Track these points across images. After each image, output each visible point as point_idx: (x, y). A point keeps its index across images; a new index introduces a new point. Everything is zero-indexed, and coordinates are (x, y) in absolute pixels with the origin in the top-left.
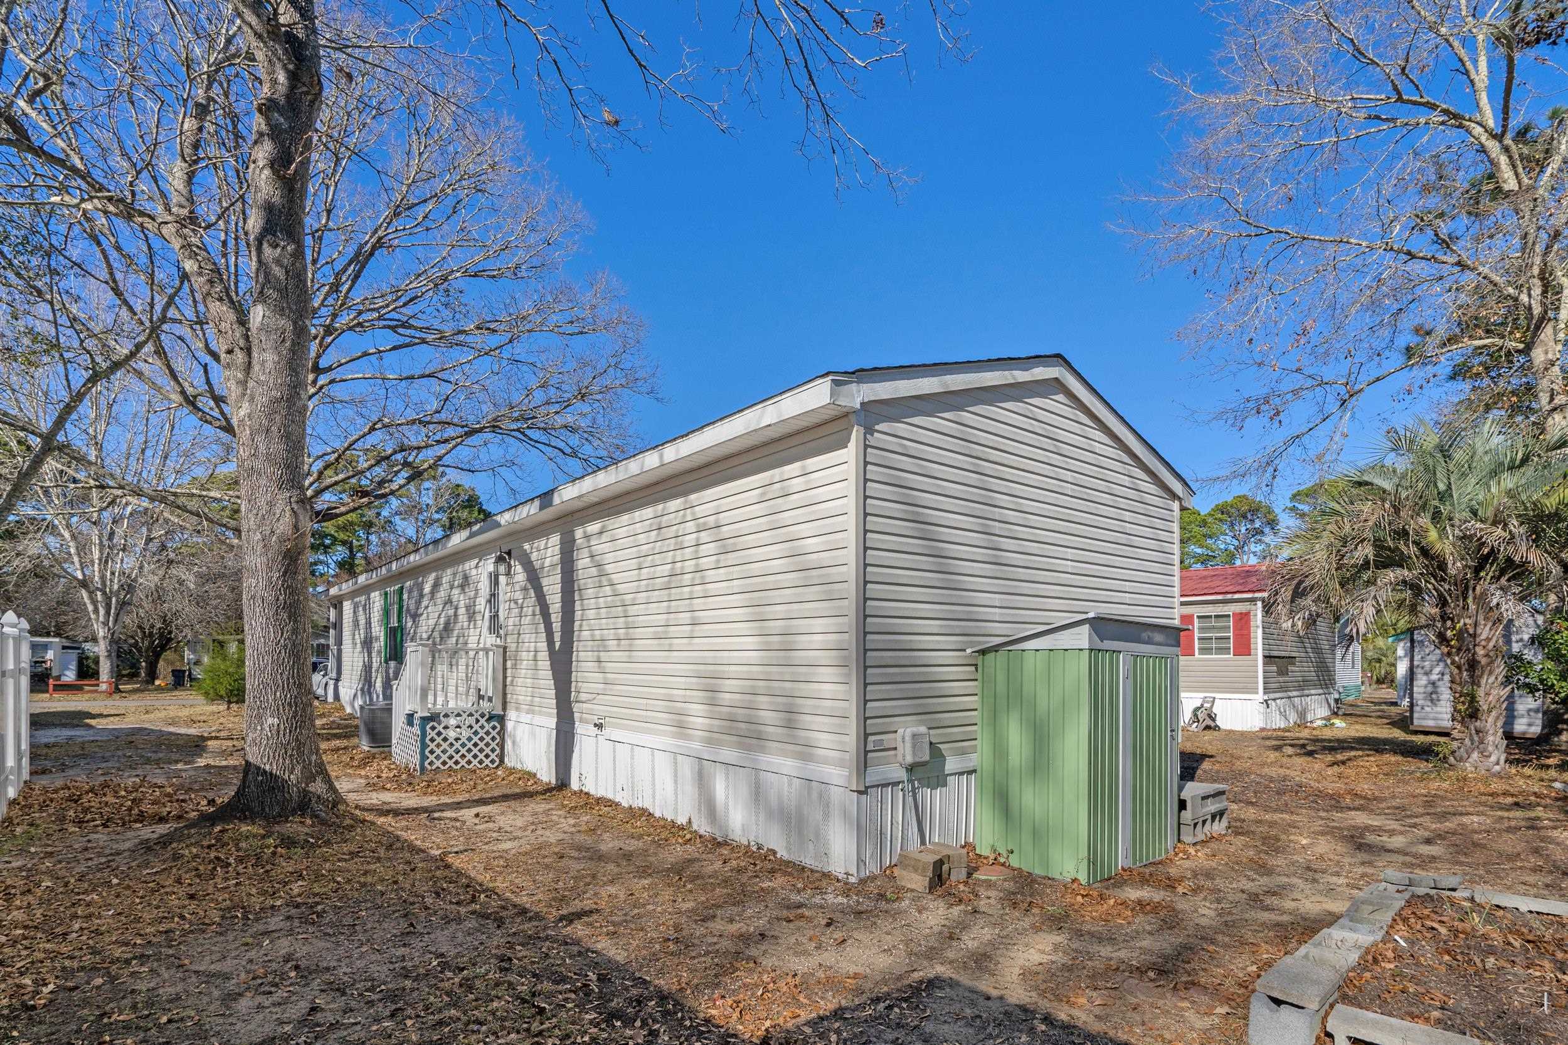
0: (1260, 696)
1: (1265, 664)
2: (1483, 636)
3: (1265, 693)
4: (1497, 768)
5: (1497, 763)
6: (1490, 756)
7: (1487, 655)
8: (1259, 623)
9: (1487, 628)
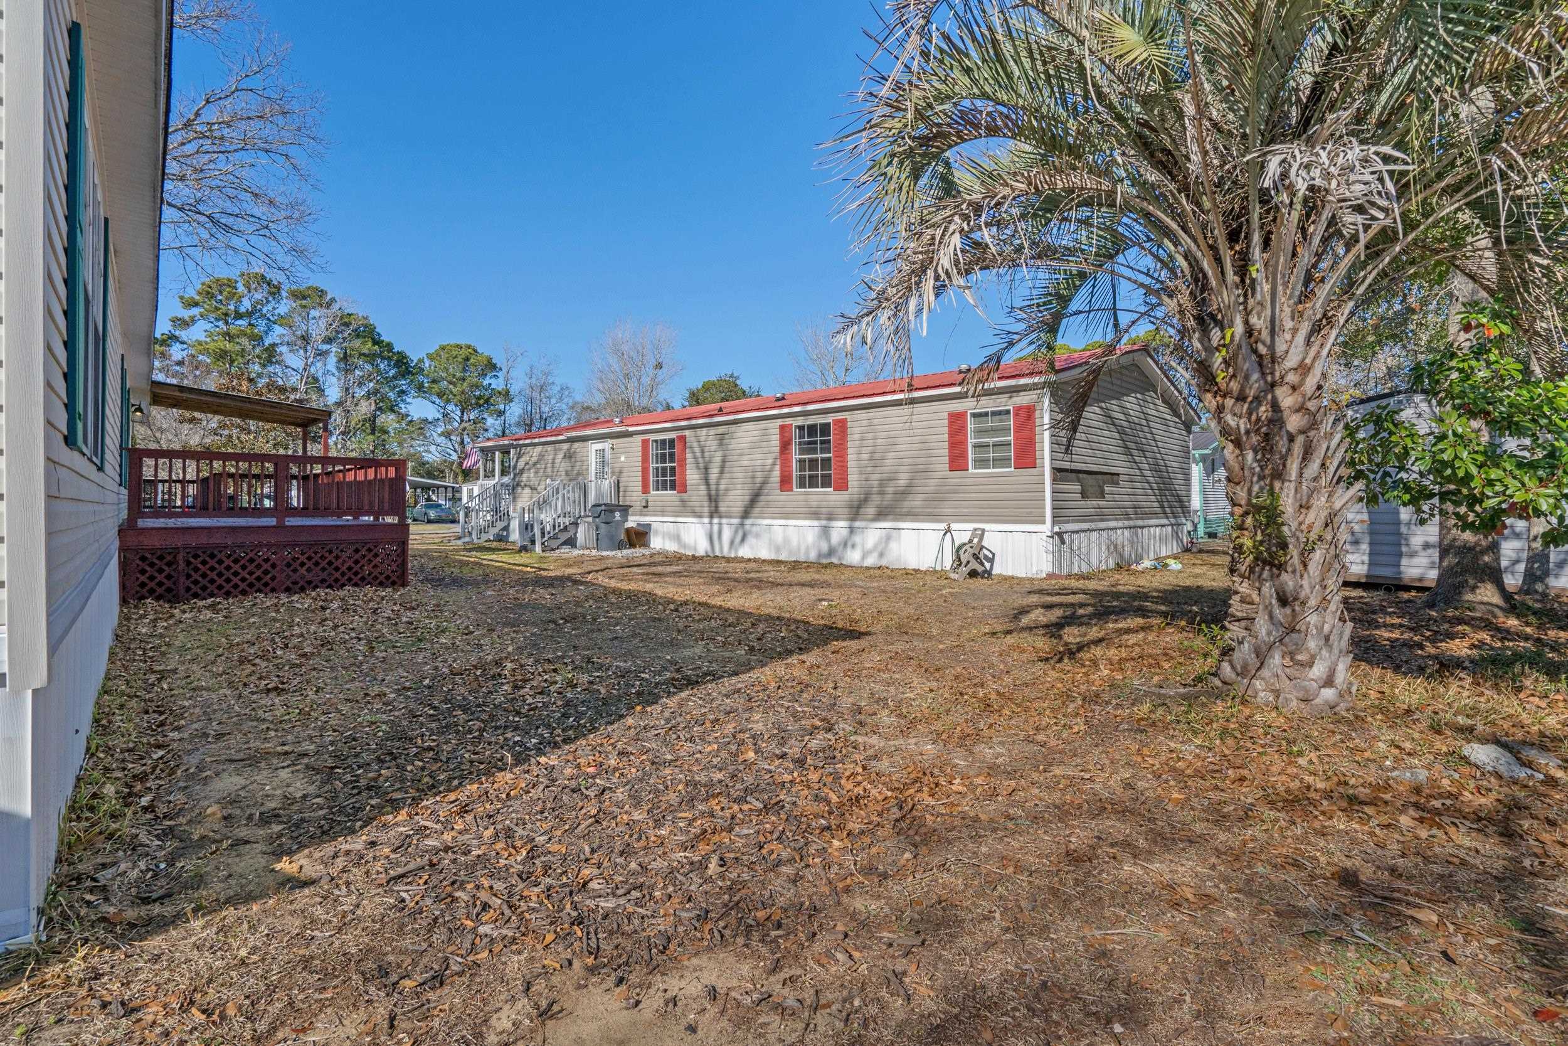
0: (1046, 528)
1: (1054, 480)
2: (1292, 361)
3: (1054, 523)
4: (1328, 694)
5: (1329, 682)
6: (1311, 664)
7: (1301, 409)
8: (1046, 420)
9: (1301, 338)
